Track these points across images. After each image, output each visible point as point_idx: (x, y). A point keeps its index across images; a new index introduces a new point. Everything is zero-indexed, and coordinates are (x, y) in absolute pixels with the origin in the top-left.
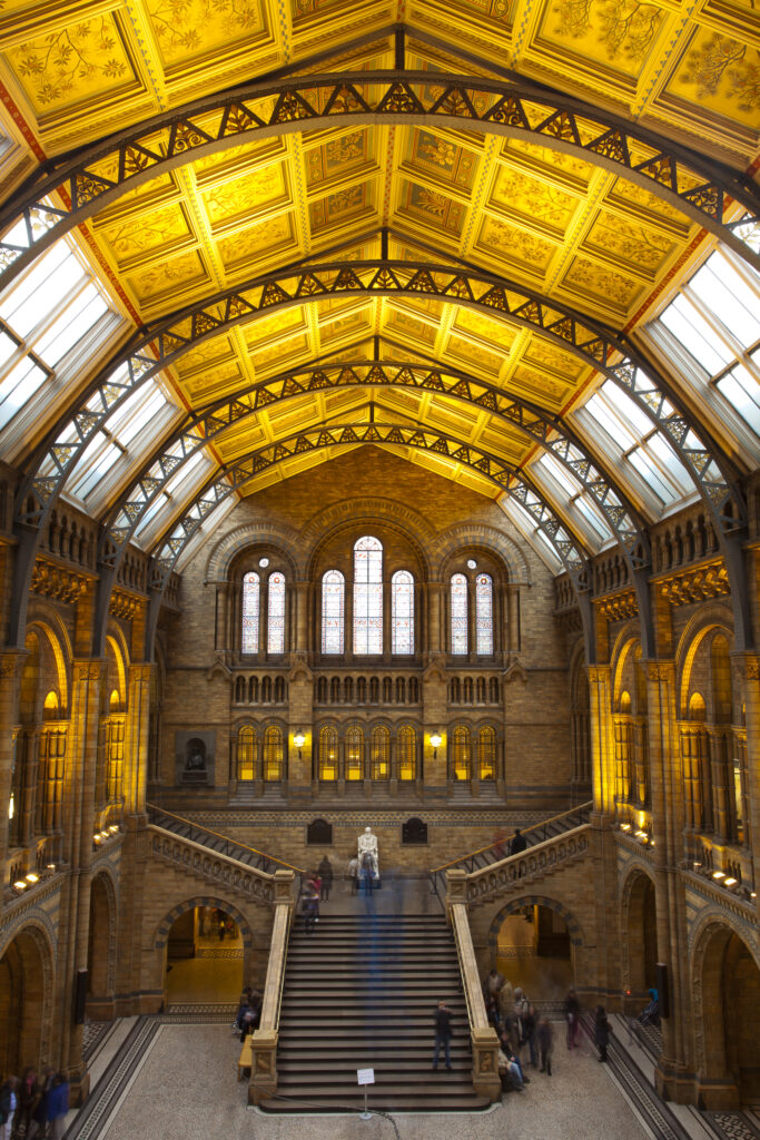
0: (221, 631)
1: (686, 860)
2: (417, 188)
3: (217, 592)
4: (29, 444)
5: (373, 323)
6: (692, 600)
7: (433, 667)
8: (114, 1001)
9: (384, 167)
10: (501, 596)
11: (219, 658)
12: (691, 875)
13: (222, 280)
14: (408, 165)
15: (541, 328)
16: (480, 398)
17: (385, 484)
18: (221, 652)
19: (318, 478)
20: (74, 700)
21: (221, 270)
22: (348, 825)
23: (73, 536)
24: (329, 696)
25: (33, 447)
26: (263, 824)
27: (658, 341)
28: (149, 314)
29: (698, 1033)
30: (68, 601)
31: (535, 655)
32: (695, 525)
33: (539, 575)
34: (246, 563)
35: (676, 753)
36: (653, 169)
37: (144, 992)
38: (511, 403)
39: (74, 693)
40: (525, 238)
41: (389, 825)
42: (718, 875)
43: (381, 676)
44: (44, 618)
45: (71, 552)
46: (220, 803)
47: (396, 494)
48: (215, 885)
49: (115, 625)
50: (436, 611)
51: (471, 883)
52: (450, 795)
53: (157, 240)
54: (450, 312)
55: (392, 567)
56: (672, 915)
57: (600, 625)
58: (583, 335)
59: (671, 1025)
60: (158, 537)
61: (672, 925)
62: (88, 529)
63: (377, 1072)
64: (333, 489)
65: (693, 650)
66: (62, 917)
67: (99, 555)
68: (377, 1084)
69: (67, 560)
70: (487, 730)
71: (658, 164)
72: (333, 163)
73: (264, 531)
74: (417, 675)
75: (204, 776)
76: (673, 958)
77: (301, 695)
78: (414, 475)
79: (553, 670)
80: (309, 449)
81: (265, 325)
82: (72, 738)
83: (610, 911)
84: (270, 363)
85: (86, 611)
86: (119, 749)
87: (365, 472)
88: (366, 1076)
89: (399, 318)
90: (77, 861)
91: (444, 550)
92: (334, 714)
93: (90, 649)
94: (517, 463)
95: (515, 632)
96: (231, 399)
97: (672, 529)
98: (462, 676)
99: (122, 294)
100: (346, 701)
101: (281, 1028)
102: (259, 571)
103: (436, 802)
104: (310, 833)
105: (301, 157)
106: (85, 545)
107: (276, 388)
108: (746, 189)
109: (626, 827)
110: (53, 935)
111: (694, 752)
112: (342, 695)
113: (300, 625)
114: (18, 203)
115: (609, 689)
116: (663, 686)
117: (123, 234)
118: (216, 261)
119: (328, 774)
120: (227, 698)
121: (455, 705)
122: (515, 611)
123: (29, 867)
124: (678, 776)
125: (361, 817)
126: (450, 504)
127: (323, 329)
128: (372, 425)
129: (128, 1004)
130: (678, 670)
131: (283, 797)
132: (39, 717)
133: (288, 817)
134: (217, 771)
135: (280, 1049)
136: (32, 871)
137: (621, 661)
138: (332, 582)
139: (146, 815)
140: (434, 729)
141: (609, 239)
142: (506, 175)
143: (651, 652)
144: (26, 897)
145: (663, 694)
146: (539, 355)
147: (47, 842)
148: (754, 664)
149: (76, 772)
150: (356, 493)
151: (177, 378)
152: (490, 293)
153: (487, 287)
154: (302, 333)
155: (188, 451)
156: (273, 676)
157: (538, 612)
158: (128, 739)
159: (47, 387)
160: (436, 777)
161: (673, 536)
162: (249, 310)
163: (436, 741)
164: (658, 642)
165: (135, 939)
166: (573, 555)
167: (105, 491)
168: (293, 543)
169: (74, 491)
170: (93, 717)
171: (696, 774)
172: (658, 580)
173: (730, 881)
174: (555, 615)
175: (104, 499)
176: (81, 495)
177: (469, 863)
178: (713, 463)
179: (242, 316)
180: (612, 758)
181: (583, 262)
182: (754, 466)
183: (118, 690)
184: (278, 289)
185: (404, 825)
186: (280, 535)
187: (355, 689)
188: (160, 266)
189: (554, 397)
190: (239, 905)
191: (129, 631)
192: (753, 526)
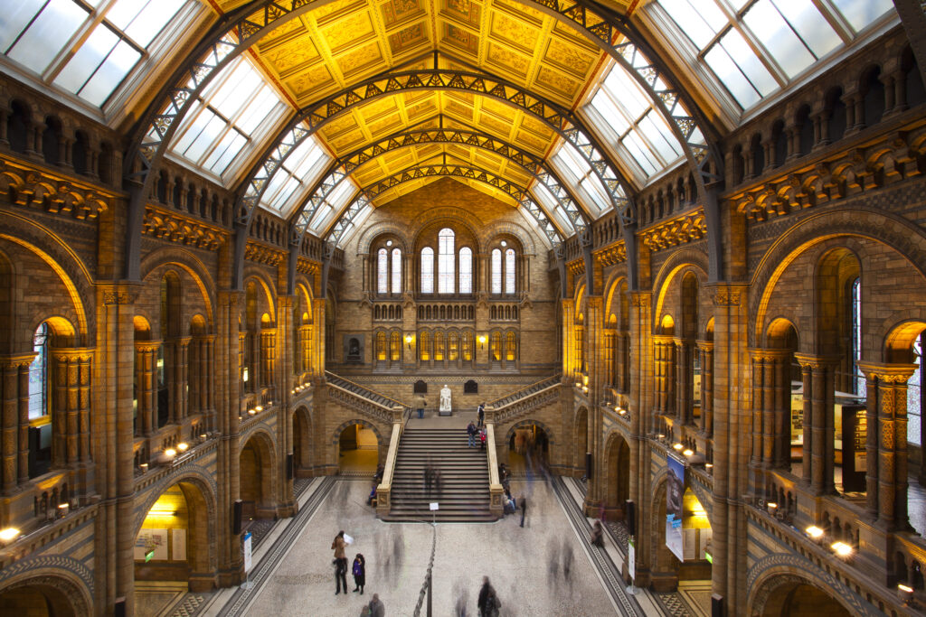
0: (366, 281)
1: (604, 402)
2: (451, 27)
3: (364, 259)
4: (239, 179)
5: (438, 106)
6: (612, 263)
7: (481, 300)
8: (313, 470)
9: (430, 13)
10: (520, 261)
11: (365, 295)
12: (605, 409)
13: (342, 83)
14: (444, 13)
15: (526, 109)
16: (499, 149)
17: (456, 199)
18: (366, 292)
19: (418, 196)
20: (279, 318)
21: (341, 77)
22: (435, 384)
23: (272, 230)
24: (425, 316)
25: (242, 180)
26: (391, 383)
27: (591, 116)
28: (303, 103)
29: (605, 486)
30: (272, 264)
31: (537, 293)
32: (613, 221)
33: (541, 250)
34: (379, 243)
35: (602, 346)
36: (572, 13)
37: (328, 465)
38: (517, 152)
39: (279, 314)
40: (513, 56)
41: (457, 383)
42: (617, 409)
43: (453, 305)
44: (258, 274)
45: (271, 238)
46: (367, 372)
47: (461, 205)
48: (362, 413)
49: (303, 278)
50: (483, 270)
51: (496, 413)
52: (490, 368)
53: (300, 60)
54: (478, 100)
55: (460, 245)
56: (595, 430)
57: (569, 277)
58: (549, 112)
59: (592, 482)
60: (327, 229)
61: (595, 434)
62: (282, 225)
63: (440, 504)
64: (427, 202)
65: (612, 291)
66: (278, 428)
67: (290, 240)
68: (440, 510)
69: (269, 243)
70: (511, 334)
71: (574, 10)
72: (399, 12)
73: (389, 226)
74: (473, 304)
75: (359, 358)
76: (595, 451)
77: (410, 315)
78: (471, 194)
79: (547, 302)
80: (409, 180)
81: (374, 109)
82: (279, 338)
83: (569, 427)
84: (380, 131)
85: (284, 270)
86: (309, 343)
87: (445, 193)
88: (434, 506)
89: (453, 104)
90: (285, 401)
91: (488, 236)
92: (427, 325)
93: (286, 291)
94: (526, 187)
95: (526, 281)
96: (359, 152)
97: (603, 224)
98: (497, 305)
99: (284, 92)
100: (434, 318)
101: (393, 483)
102: (386, 248)
103: (482, 372)
104: (415, 388)
105: (378, 8)
106: (280, 235)
107: (385, 145)
108: (626, 25)
109: (578, 385)
110: (274, 436)
111: (611, 346)
112: (432, 316)
113: (409, 277)
114: (209, 40)
115: (572, 312)
116: (597, 310)
117: (280, 57)
118: (337, 73)
119: (425, 357)
120: (370, 316)
121: (494, 320)
122: (527, 270)
123: (257, 403)
124: (602, 358)
125: (442, 379)
126: (491, 210)
127: (409, 111)
128: (444, 165)
129: (320, 470)
130: (604, 301)
131: (401, 369)
132: (259, 326)
133: (403, 379)
134: (366, 356)
135: (392, 493)
136: (259, 405)
137: (580, 297)
138: (427, 254)
139: (326, 378)
140: (482, 333)
141: (558, 56)
142: (498, 18)
143: (591, 292)
144: (256, 418)
145: (596, 315)
146: (529, 124)
147: (268, 391)
148: (637, 298)
149: (282, 355)
150: (440, 204)
151: (326, 140)
152: (496, 88)
153: (494, 85)
154: (397, 113)
155: (336, 181)
156: (395, 305)
157: (539, 270)
158: (314, 338)
159: (247, 147)
160: (482, 359)
161: (603, 228)
162: (359, 100)
163: (482, 340)
164: (595, 287)
165: (322, 440)
166: (556, 239)
167: (291, 205)
168: (404, 232)
169: (272, 204)
170: (291, 327)
171: (611, 357)
172: (596, 252)
173: (623, 412)
174: (549, 272)
175: (290, 210)
176: (278, 207)
177: (499, 402)
178: (620, 186)
179: (355, 103)
180: (574, 348)
181: (545, 69)
182: (641, 188)
183: (308, 313)
184: (375, 87)
185: (466, 384)
186: (397, 228)
187: (439, 312)
188: (305, 75)
189: (540, 149)
190: (375, 423)
191: (313, 281)
192: (639, 222)
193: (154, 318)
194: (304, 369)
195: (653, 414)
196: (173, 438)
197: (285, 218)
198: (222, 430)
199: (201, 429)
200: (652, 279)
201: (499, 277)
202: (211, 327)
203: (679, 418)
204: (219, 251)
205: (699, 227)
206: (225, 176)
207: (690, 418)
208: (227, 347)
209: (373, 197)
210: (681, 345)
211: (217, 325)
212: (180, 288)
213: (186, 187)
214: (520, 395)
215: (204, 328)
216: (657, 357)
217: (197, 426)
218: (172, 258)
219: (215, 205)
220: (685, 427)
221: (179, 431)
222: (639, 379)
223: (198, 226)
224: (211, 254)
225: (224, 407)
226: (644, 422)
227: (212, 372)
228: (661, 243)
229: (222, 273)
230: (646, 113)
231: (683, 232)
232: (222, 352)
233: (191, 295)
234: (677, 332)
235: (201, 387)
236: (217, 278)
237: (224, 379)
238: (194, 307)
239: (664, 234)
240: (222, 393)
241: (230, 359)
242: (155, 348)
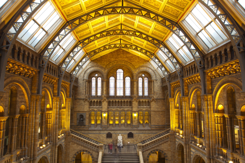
0: (87, 91)
1: (191, 141)
3: (86, 82)
4: (42, 48)
5: (120, 21)
6: (192, 83)
7: (134, 98)
10: (150, 82)
11: (86, 97)
12: (192, 145)
13: (86, 11)
15: (158, 22)
16: (145, 38)
17: (124, 57)
18: (87, 95)
19: (109, 56)
20: (53, 106)
21: (85, 9)
22: (116, 134)
23: (53, 69)
24: (111, 105)
26: (96, 134)
27: (185, 25)
28: (69, 19)
30: (52, 84)
31: (158, 96)
32: (193, 66)
33: (159, 78)
34: (92, 75)
35: (189, 118)
38: (152, 39)
39: (53, 105)
40: (154, 1)
41: (125, 134)
42: (198, 145)
43: (123, 100)
44: (46, 88)
45: (52, 73)
46: (87, 129)
47: (126, 60)
48: (86, 147)
49: (63, 89)
50: (135, 86)
51: (143, 147)
52: (138, 127)
53: (70, 2)
54: (138, 18)
55: (125, 76)
56: (188, 154)
57: (172, 89)
58: (168, 23)
60: (72, 69)
61: (188, 156)
62: (56, 68)
64: (112, 58)
65: (192, 94)
66: (51, 154)
67: (59, 73)
69: (51, 75)
70: (147, 112)
73: (96, 68)
74: (131, 100)
75: (83, 123)
77: (105, 105)
78: (130, 55)
79: (162, 99)
80: (106, 49)
81: (96, 21)
82: (53, 114)
83: (174, 153)
84: (97, 30)
85: (56, 86)
86: (64, 117)
87: (119, 55)
89: (126, 19)
90: (54, 142)
91: (137, 72)
92: (112, 109)
93: (57, 95)
94: (153, 52)
95: (153, 90)
96: (88, 38)
97: (188, 67)
98: (141, 100)
99: (63, 14)
102: (95, 77)
103: (135, 129)
104: (107, 136)
106: (55, 71)
107: (98, 36)
109: (178, 134)
110: (49, 158)
111: (193, 117)
112: (114, 105)
113: (105, 89)
115: (174, 103)
116: (186, 102)
117: (63, 0)
118: (84, 6)
119: (111, 122)
120: (88, 105)
121: (140, 107)
122: (153, 86)
124: (189, 123)
125: (118, 132)
126: (138, 62)
127: (109, 22)
128: (120, 44)
130: (189, 99)
131: (101, 127)
132: (45, 110)
133: (102, 132)
134: (86, 122)
136: (44, 144)
137: (177, 97)
138: (112, 79)
139: (70, 132)
140: (135, 112)
141: (173, 1)
143: (183, 95)
144: (43, 150)
145: (186, 104)
146: (158, 28)
147: (47, 138)
148: (206, 97)
149: (54, 122)
150: (117, 59)
151: (76, 33)
152: (147, 14)
153: (146, 12)
154: (104, 23)
155: (79, 50)
156: (99, 100)
157: (158, 86)
158: (66, 115)
159: (46, 35)
160: (135, 123)
161: (188, 69)
162: (92, 18)
163: (135, 115)
164: (185, 93)
165: (68, 159)
166: (166, 73)
167: (60, 59)
168: (103, 71)
169: (53, 59)
170: (58, 110)
171: (193, 122)
172: (185, 79)
173: (201, 146)
174: (162, 87)
175: (60, 61)
176: (54, 60)
177: (143, 142)
178: (197, 52)
179: (90, 19)
180: (175, 118)
181: (168, 6)
182: (206, 53)
183: (64, 104)
184: (98, 13)
185: (128, 134)
186: (100, 69)
187: (117, 103)
188: (71, 8)
189: (162, 38)
190: (91, 152)
191: (66, 90)
192: (206, 66)
193: (6, 106)
194: (61, 128)
195: (216, 147)
196: (9, 161)
197: (57, 65)
198: (30, 156)
199: (20, 156)
200: (212, 90)
201: (141, 89)
202: (27, 110)
203: (229, 149)
204: (32, 78)
205: (235, 68)
206: (36, 47)
207: (235, 149)
208: (34, 119)
209: (91, 56)
210: (228, 117)
211: (30, 109)
212: (16, 94)
213: (22, 52)
214: (152, 139)
215: (25, 111)
216: (216, 122)
217: (19, 154)
218: (15, 81)
219: (32, 59)
220: (233, 153)
221: (11, 157)
222: (209, 132)
223: (26, 68)
224: (29, 79)
225: (31, 146)
226: (212, 150)
227: (27, 130)
228: (216, 75)
229: (33, 87)
230: (210, 23)
231: (227, 70)
232: (32, 121)
233: (20, 97)
234: (225, 112)
235: (22, 137)
236: (31, 89)
237: (32, 133)
238: (21, 102)
239: (218, 71)
240: (30, 139)
241: (35, 124)
242: (5, 120)
